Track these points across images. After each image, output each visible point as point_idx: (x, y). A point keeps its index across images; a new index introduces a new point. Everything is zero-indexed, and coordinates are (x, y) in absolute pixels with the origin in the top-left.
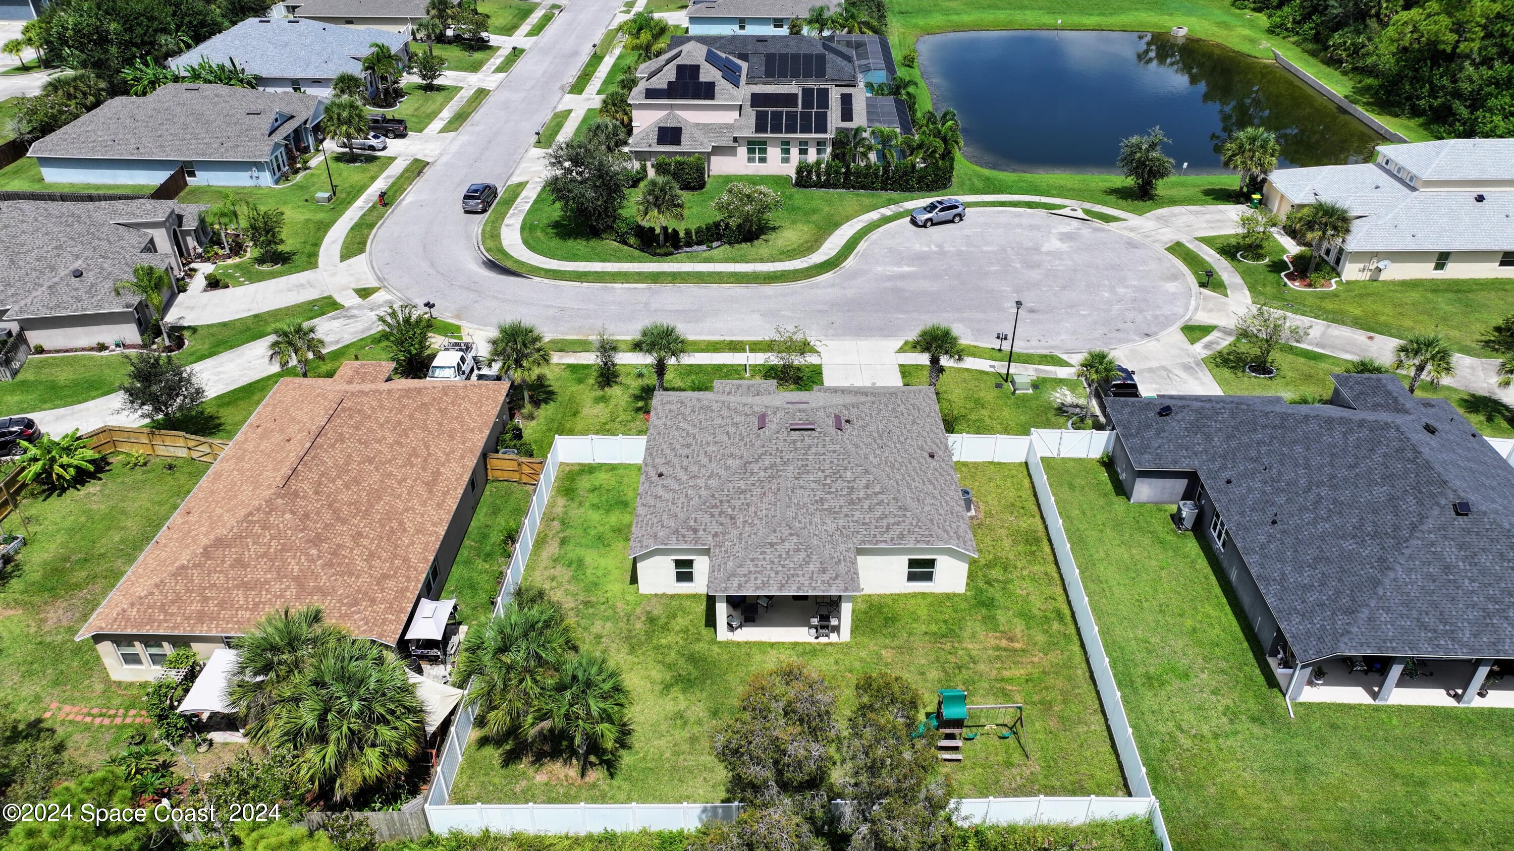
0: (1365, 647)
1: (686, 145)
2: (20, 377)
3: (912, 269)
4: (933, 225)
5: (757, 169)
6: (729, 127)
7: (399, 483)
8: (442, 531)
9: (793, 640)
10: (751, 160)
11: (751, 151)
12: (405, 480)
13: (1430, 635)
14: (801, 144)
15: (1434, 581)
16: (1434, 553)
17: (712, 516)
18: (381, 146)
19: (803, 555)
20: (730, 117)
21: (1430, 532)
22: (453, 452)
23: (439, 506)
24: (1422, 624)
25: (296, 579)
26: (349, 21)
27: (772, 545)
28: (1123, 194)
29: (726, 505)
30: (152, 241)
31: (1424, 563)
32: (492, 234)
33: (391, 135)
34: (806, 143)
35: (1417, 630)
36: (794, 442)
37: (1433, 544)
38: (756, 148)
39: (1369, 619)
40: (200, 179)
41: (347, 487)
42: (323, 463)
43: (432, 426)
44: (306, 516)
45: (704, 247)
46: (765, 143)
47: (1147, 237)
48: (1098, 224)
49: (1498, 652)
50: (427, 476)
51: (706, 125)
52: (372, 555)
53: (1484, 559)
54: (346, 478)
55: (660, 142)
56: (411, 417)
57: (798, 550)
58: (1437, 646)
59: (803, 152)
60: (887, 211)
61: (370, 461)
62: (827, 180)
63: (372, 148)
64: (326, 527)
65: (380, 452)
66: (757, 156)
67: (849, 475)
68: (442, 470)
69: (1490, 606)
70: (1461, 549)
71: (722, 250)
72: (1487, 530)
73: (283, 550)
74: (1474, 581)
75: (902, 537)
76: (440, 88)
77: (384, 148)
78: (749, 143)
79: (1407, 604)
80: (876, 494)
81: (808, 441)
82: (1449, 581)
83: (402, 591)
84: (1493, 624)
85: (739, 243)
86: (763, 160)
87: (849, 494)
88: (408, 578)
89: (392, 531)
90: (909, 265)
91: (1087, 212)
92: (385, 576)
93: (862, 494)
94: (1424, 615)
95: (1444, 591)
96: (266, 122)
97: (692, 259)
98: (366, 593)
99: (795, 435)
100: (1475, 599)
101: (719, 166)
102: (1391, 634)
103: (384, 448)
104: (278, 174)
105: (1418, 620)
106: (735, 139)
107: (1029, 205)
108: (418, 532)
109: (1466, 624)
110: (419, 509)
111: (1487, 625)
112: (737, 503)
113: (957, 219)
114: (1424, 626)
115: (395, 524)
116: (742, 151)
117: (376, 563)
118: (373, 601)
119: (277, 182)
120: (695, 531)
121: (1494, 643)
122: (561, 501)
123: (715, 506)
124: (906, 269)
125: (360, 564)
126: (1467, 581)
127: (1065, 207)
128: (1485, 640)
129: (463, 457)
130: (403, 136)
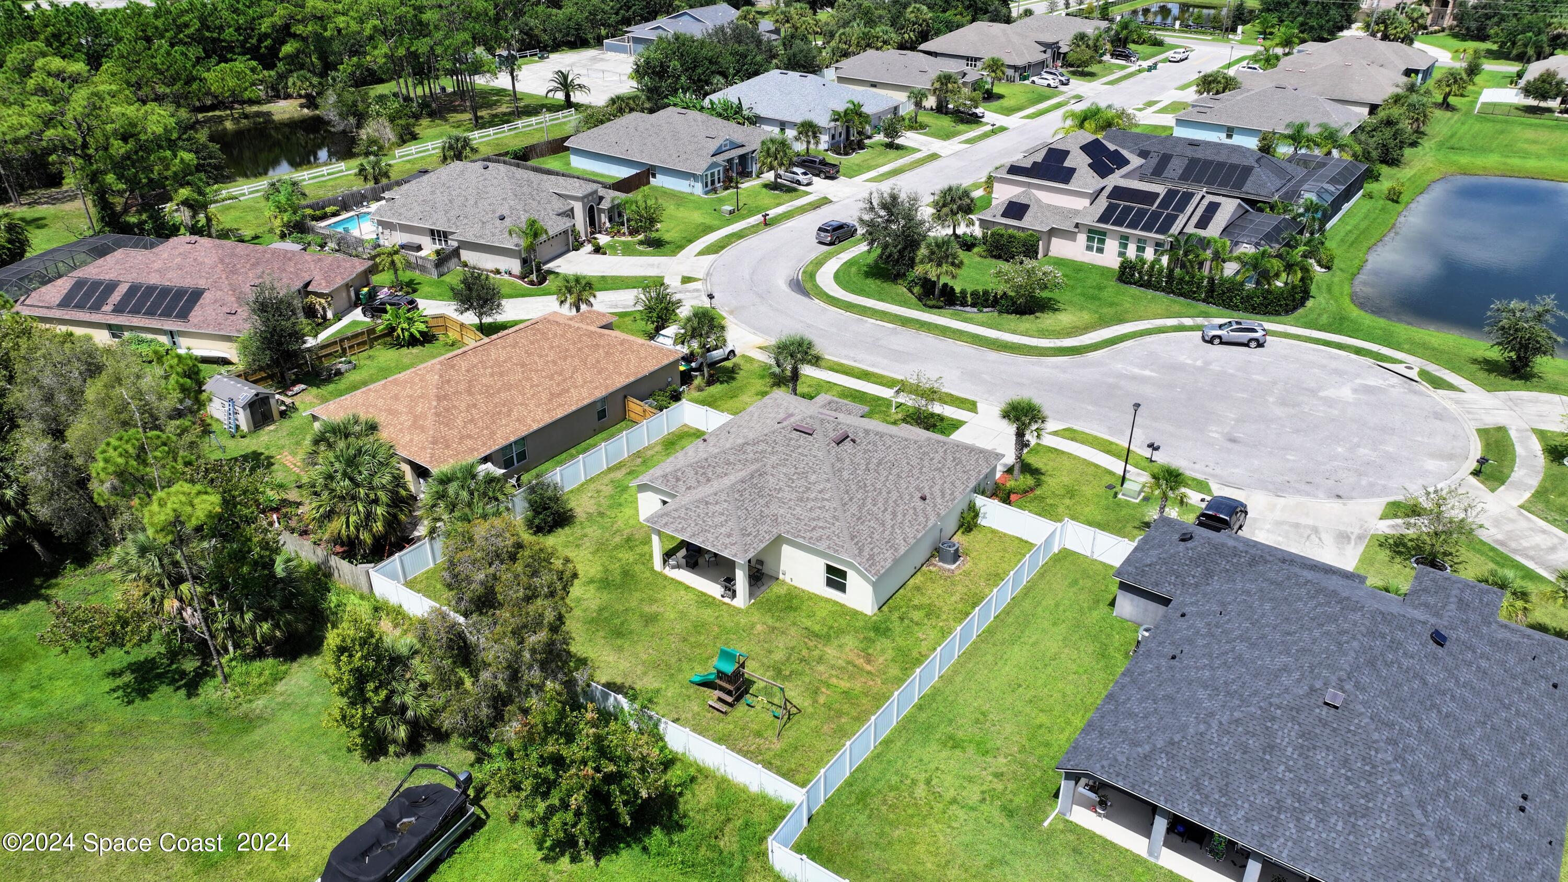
0: (1120, 778)
1: (1028, 222)
2: (443, 278)
3: (1153, 374)
4: (1221, 343)
5: (1093, 258)
6: (1076, 212)
7: (532, 387)
8: (535, 427)
9: (704, 590)
10: (1089, 248)
11: (1090, 239)
12: (537, 386)
13: (1198, 797)
14: (1139, 241)
15: (1245, 753)
16: (1267, 728)
17: (696, 474)
18: (805, 182)
19: (724, 518)
20: (1081, 204)
21: (1280, 708)
22: (591, 382)
23: (548, 411)
24: (1198, 785)
25: (415, 417)
26: (874, 85)
27: (707, 503)
28: (1491, 367)
29: (711, 468)
30: (572, 210)
31: (1248, 733)
32: (819, 263)
33: (822, 175)
34: (1145, 242)
35: (1188, 788)
36: (791, 439)
37: (1273, 719)
38: (1096, 237)
39: (1145, 757)
40: (659, 181)
41: (492, 375)
42: (489, 355)
43: (591, 360)
44: (448, 381)
45: (975, 310)
46: (1104, 234)
47: (1469, 413)
48: (1425, 387)
49: (1261, 845)
50: (556, 390)
51: (1056, 207)
52: (472, 421)
53: (1320, 756)
54: (495, 370)
55: (1004, 215)
56: (580, 349)
57: (723, 514)
58: (1197, 811)
59: (1141, 249)
60: (1188, 322)
61: (523, 365)
62: (1149, 281)
63: (798, 182)
64: (457, 392)
65: (536, 363)
66: (1095, 245)
67: (813, 478)
68: (572, 390)
69: (1289, 801)
70: (1302, 735)
71: (989, 314)
72: (1349, 731)
73: (421, 397)
74: (1290, 771)
75: (819, 539)
76: (899, 147)
77: (809, 184)
78: (1090, 231)
79: (1195, 761)
80: (823, 499)
81: (801, 442)
82: (1262, 760)
83: (472, 450)
84: (1277, 819)
85: (1008, 313)
86: (1100, 250)
87: (804, 492)
88: (484, 444)
89: (499, 413)
90: (1152, 370)
91: (1424, 374)
92: (469, 437)
93: (812, 496)
94: (1206, 778)
95: (1248, 766)
96: (713, 146)
97: (953, 317)
98: (447, 441)
99: (796, 434)
100: (1278, 787)
101: (1060, 248)
102: (1156, 779)
103: (540, 363)
104: (710, 187)
105: (1196, 780)
106: (1077, 226)
107: (1358, 351)
108: (518, 420)
109: (1246, 805)
110: (532, 406)
111: (1270, 816)
112: (719, 470)
113: (1253, 344)
114: (1197, 785)
115: (505, 410)
116: (1082, 238)
117: (471, 426)
118: (447, 447)
119: (706, 193)
120: (678, 480)
121: (1263, 836)
122: (659, 448)
123: (703, 467)
124: (1147, 373)
125: (459, 422)
126: (1282, 768)
127: (1401, 362)
128: (1256, 828)
129: (596, 388)
130: (832, 178)
